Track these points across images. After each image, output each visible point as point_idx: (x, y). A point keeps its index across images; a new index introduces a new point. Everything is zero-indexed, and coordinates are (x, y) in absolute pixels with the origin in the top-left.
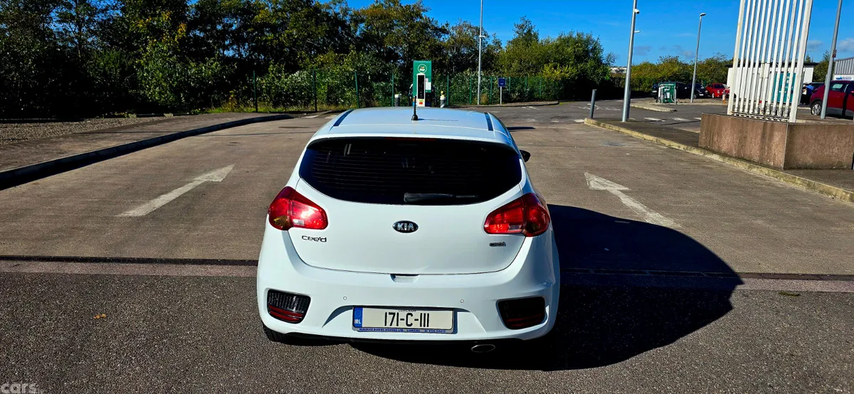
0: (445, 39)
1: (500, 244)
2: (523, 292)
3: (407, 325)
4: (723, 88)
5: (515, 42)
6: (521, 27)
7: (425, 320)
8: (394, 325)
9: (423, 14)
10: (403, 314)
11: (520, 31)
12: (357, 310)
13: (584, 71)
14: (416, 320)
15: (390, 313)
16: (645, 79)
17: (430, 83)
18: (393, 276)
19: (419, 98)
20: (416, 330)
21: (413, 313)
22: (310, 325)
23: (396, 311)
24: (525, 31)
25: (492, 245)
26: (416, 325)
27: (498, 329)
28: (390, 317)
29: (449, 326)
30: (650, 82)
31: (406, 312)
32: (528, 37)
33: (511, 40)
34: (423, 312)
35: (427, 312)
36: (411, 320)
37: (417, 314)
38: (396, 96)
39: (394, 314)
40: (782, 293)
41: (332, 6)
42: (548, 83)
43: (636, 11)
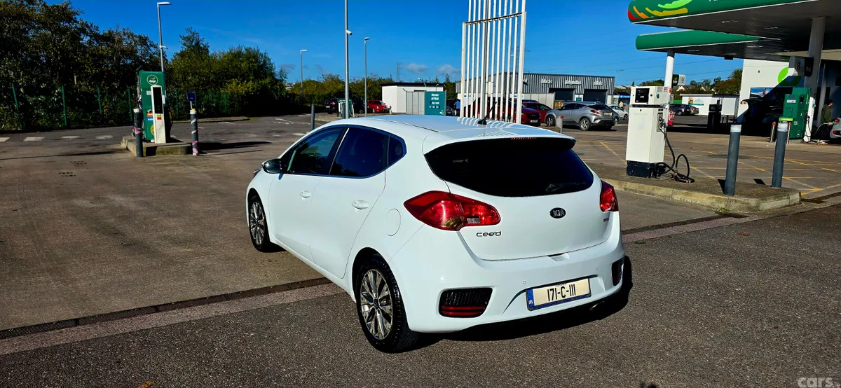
3: (563, 297)
4: (380, 104)
5: (182, 55)
6: (188, 39)
10: (558, 288)
11: (188, 44)
12: (529, 292)
13: (264, 87)
14: (567, 291)
15: (551, 290)
16: (314, 96)
21: (564, 285)
22: (492, 315)
23: (554, 287)
24: (193, 44)
30: (319, 98)
31: (560, 287)
32: (196, 50)
33: (179, 52)
34: (571, 284)
36: (564, 292)
37: (567, 286)
39: (552, 290)
42: (231, 98)
43: (349, 32)
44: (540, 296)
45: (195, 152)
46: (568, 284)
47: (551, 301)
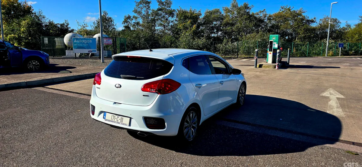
0: (313, 25)
1: (147, 96)
2: (153, 115)
7: (122, 120)
8: (114, 120)
9: (303, 14)
10: (116, 116)
15: (113, 116)
17: (277, 45)
18: (115, 103)
19: (269, 51)
20: (119, 123)
23: (115, 115)
25: (143, 95)
26: (119, 121)
27: (143, 127)
28: (113, 117)
29: (128, 123)
31: (117, 116)
35: (123, 117)
37: (120, 117)
38: (256, 50)
39: (114, 116)
40: (348, 152)
41: (259, 13)
44: (108, 116)
45: (277, 67)
46: (121, 117)
47: (112, 120)
